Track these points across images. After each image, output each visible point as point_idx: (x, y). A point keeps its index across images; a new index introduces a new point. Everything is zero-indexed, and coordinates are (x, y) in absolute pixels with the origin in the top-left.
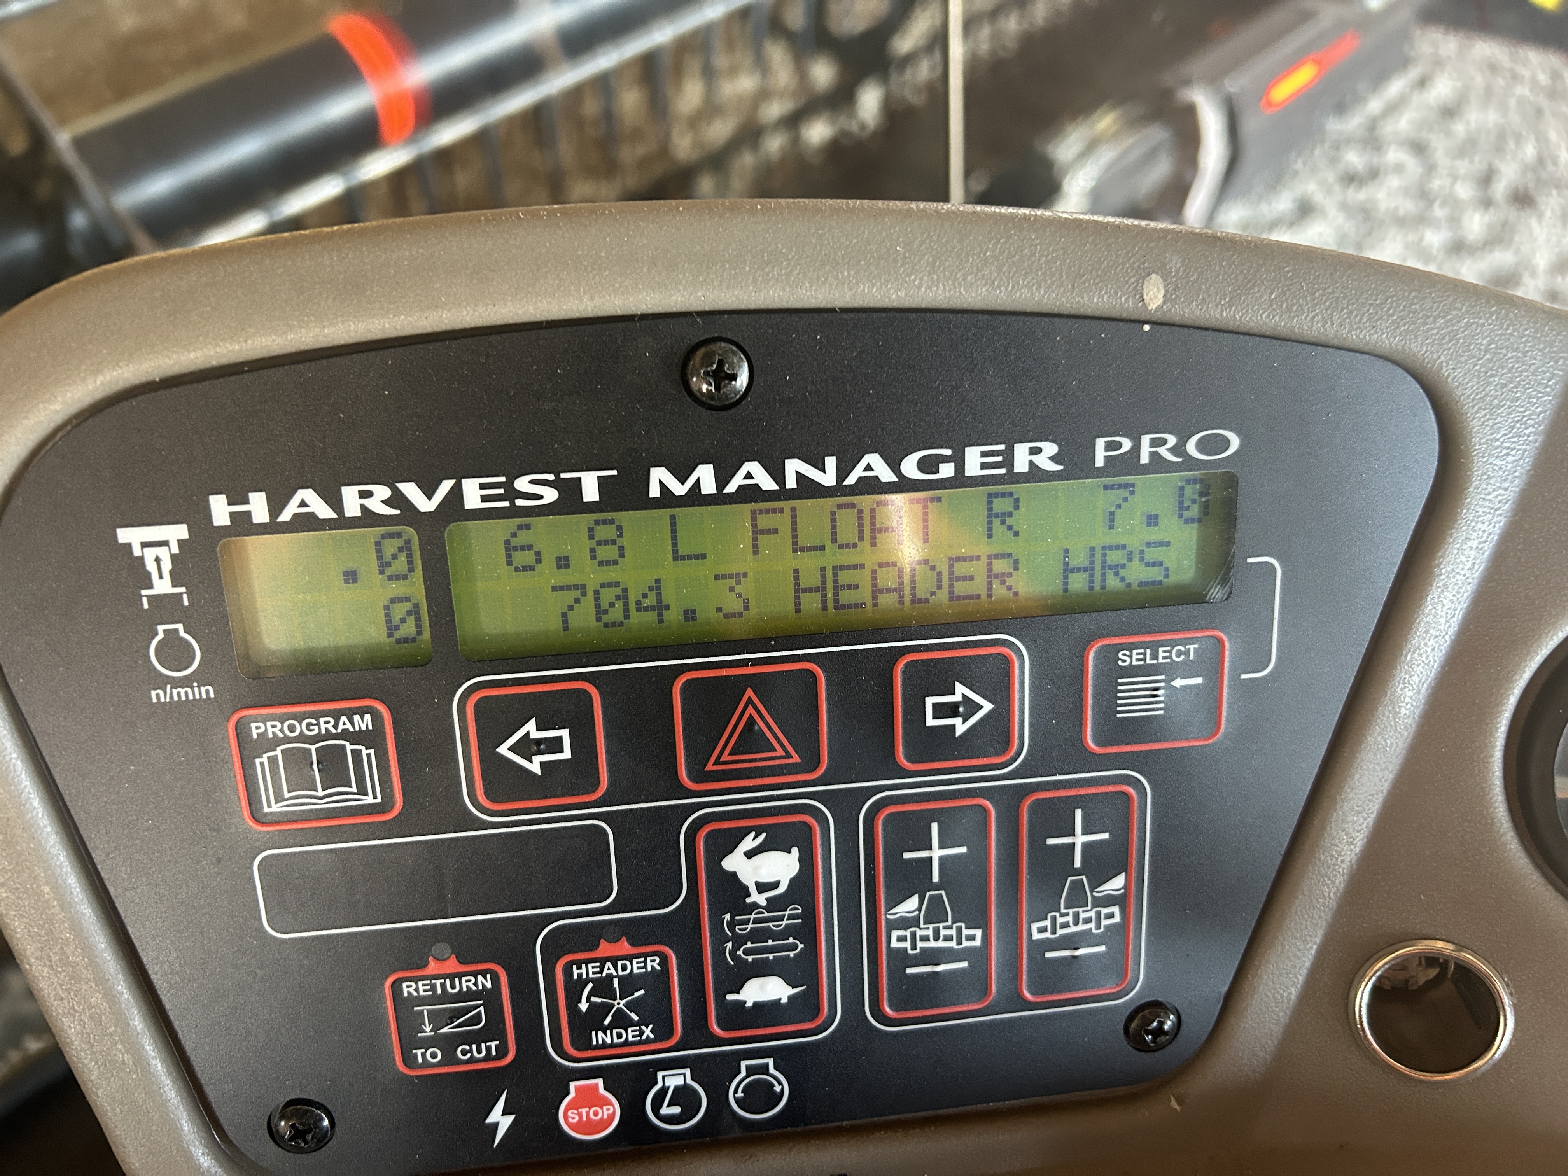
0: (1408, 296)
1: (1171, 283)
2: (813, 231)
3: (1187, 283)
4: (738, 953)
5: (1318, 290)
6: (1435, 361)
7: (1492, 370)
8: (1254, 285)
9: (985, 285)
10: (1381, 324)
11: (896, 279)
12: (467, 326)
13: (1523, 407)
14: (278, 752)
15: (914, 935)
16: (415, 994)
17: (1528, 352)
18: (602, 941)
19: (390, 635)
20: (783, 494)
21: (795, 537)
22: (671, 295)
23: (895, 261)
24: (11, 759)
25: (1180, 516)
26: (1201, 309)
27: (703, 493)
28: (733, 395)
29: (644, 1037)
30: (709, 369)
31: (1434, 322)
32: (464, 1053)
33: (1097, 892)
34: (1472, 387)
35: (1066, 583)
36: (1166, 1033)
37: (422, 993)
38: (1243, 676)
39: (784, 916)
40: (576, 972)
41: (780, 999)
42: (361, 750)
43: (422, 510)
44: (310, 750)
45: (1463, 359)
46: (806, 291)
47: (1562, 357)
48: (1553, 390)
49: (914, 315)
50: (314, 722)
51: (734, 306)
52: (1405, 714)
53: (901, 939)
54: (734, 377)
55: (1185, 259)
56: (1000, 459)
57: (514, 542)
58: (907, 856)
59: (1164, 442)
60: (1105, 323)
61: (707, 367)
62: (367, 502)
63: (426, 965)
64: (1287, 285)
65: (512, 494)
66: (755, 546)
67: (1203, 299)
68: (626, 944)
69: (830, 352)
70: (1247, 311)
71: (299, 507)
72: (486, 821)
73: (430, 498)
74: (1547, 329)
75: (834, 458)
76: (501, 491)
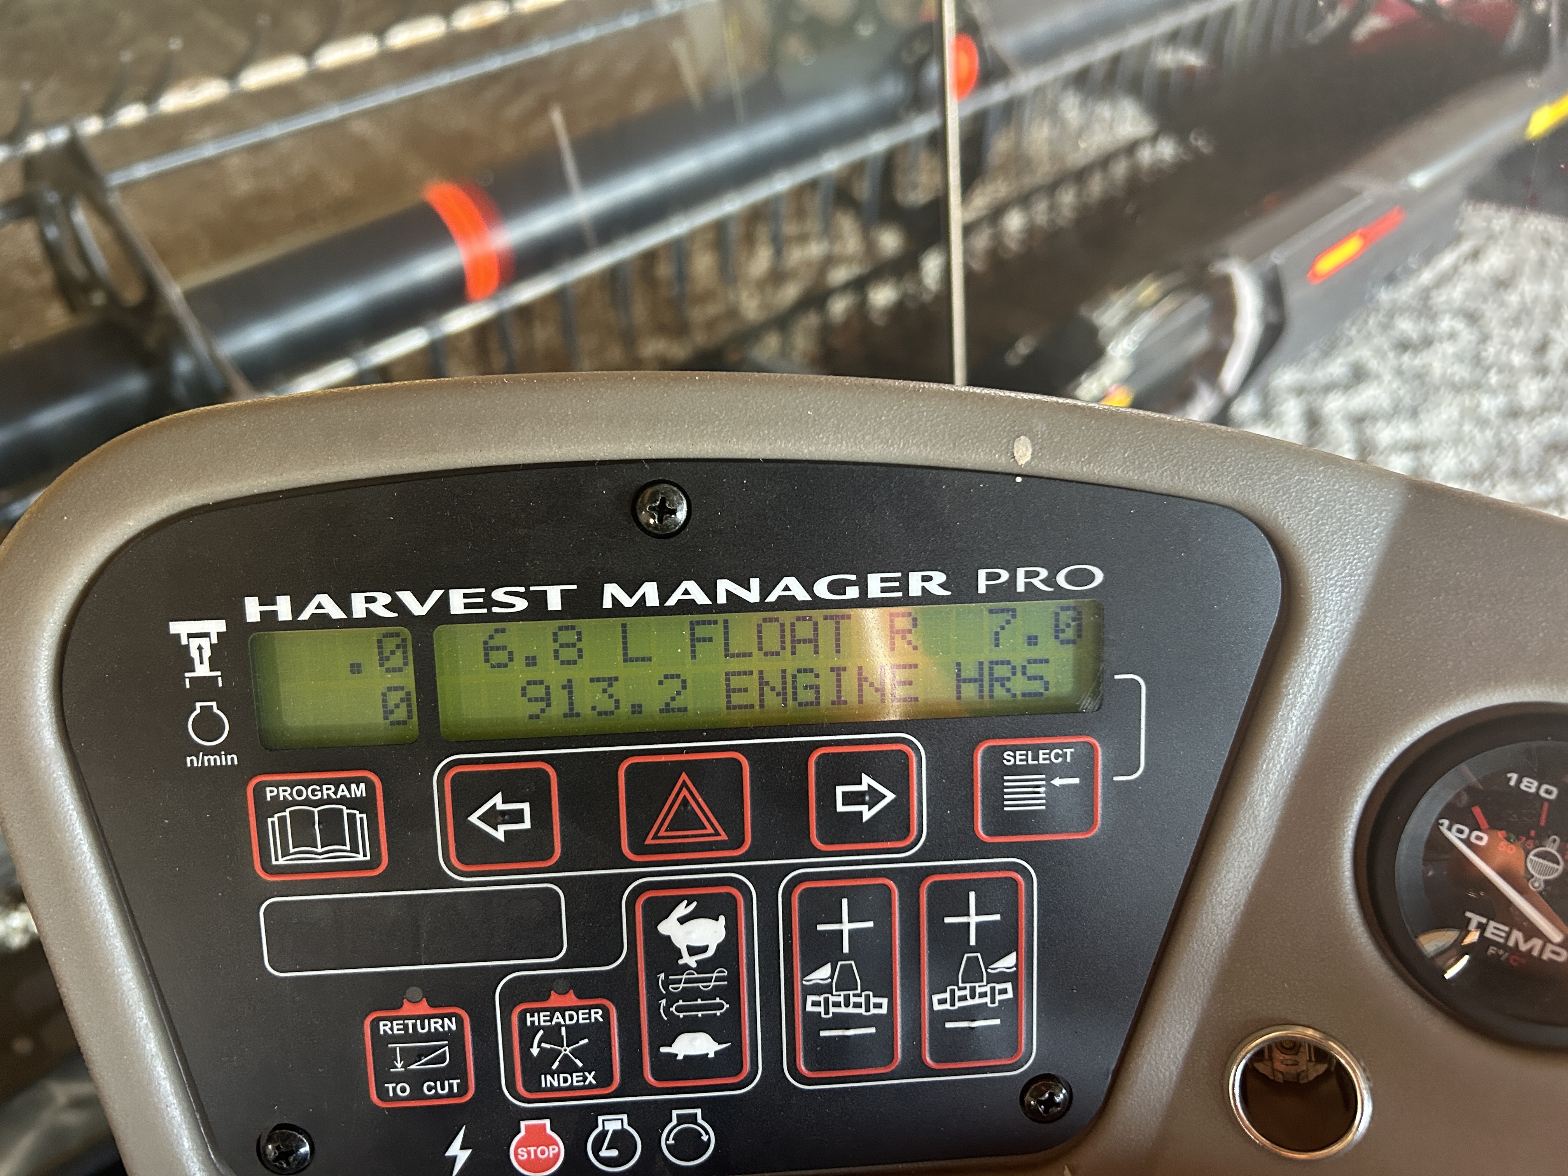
0: (1246, 456)
1: (1038, 443)
2: (739, 397)
3: (1051, 443)
4: (671, 1009)
5: (1166, 450)
6: (1272, 511)
7: (1322, 519)
8: (1110, 446)
9: (880, 443)
10: (1222, 479)
11: (808, 437)
12: (459, 467)
13: (1353, 551)
14: (287, 813)
15: (826, 1000)
16: (390, 1032)
17: (1353, 505)
18: (552, 992)
19: (386, 718)
20: (714, 608)
21: (727, 644)
22: (623, 446)
23: (807, 423)
24: (68, 810)
25: (1057, 637)
26: (1064, 465)
27: (648, 605)
28: (673, 526)
29: (587, 1083)
30: (653, 505)
31: (1269, 478)
32: (429, 1089)
33: (991, 969)
34: (1306, 533)
35: (959, 692)
36: (1058, 1105)
37: (396, 1032)
38: (1116, 779)
39: (712, 977)
40: (529, 1019)
41: (708, 1054)
42: (355, 815)
43: (416, 614)
44: (313, 812)
45: (1296, 510)
46: (734, 445)
47: (1384, 510)
48: (1378, 538)
49: (823, 466)
50: (318, 788)
51: (675, 456)
52: (1264, 817)
53: (816, 1004)
54: (674, 512)
55: (1049, 424)
56: (897, 584)
57: (491, 643)
58: (820, 927)
59: (1037, 574)
60: (983, 475)
61: (651, 503)
62: (371, 606)
63: (402, 1006)
64: (1139, 446)
65: (490, 602)
66: (693, 652)
67: (1066, 457)
68: (573, 996)
69: (754, 494)
70: (1104, 466)
71: (316, 608)
72: (457, 880)
73: (422, 604)
74: (1369, 486)
75: (758, 579)
76: (481, 600)
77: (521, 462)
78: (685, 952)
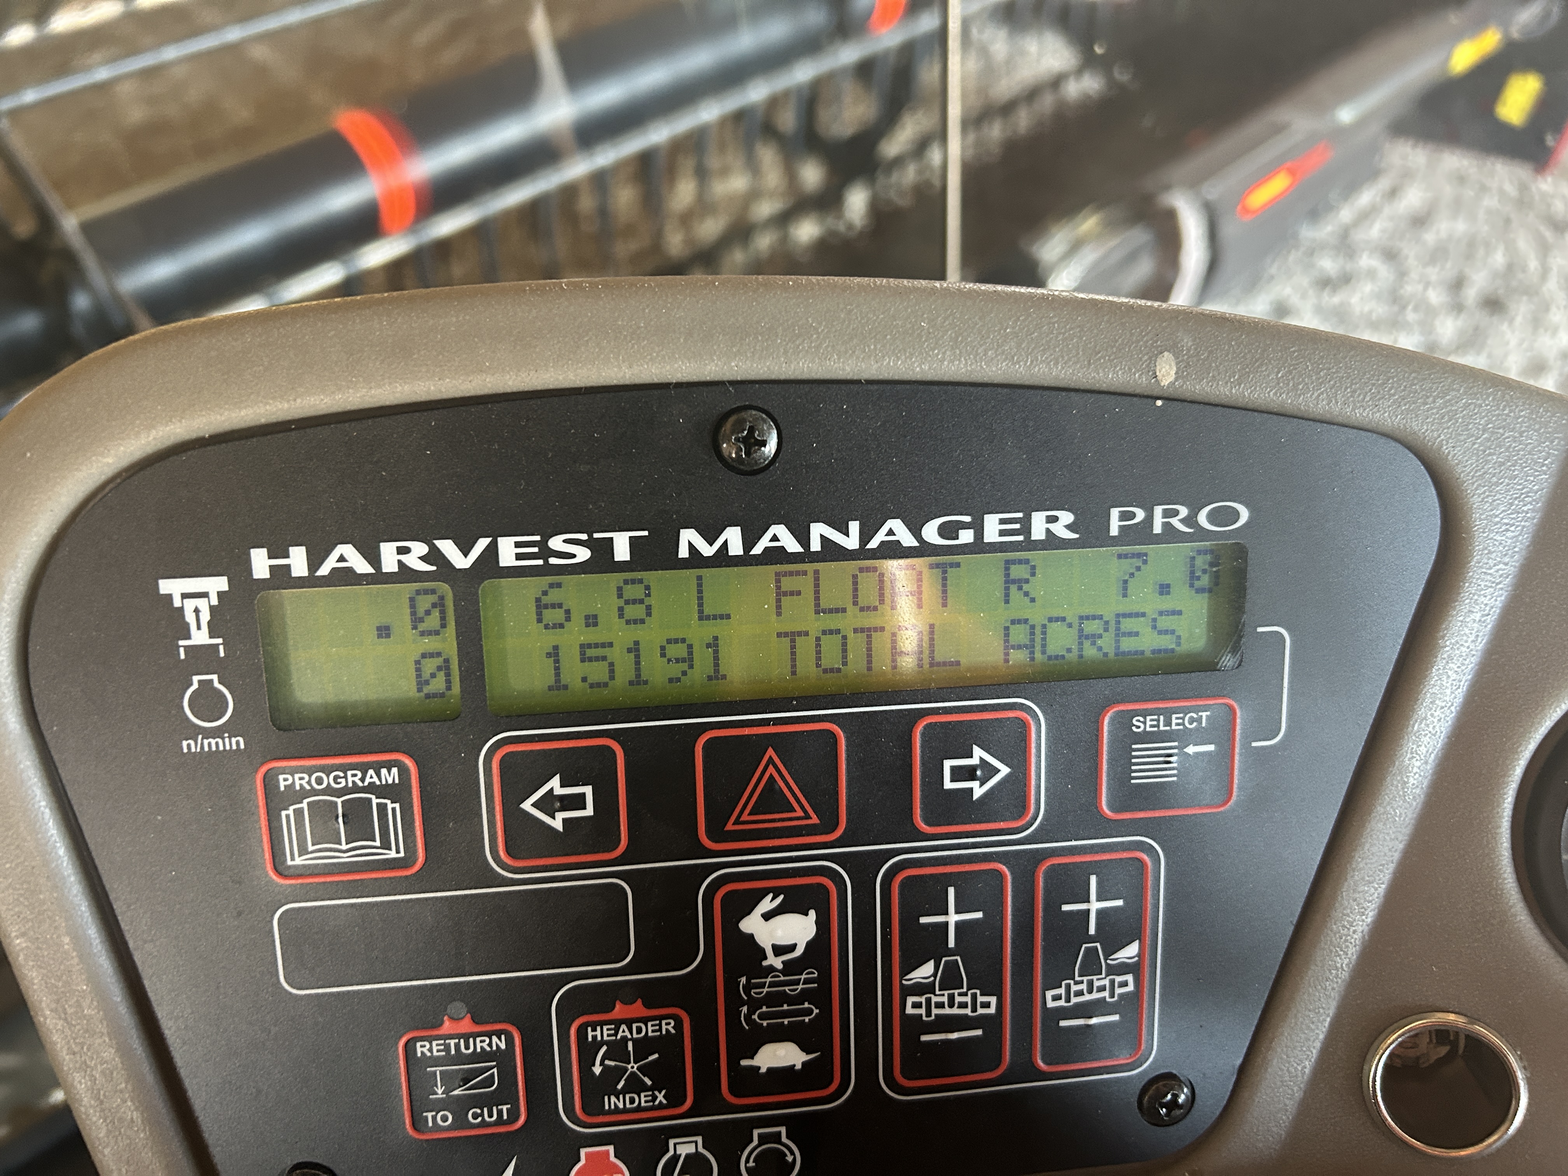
0: (1408, 378)
1: (1182, 361)
2: (841, 306)
3: (1198, 361)
4: (753, 1017)
5: (1322, 370)
6: (1436, 439)
7: (1490, 449)
8: (1261, 365)
9: (1005, 360)
10: (1383, 403)
11: (921, 353)
12: (509, 390)
13: (1520, 484)
14: (304, 805)
15: (929, 1001)
16: (429, 1054)
17: (1524, 432)
18: (617, 1002)
19: (420, 690)
20: (806, 556)
21: (817, 599)
22: (706, 365)
23: (920, 336)
24: (40, 807)
25: (1192, 586)
26: (1211, 386)
27: (730, 554)
28: (762, 461)
29: (657, 1103)
30: (740, 435)
31: (1434, 402)
32: (475, 1116)
33: (1112, 960)
34: (1472, 465)
35: (1081, 650)
36: (1180, 1107)
37: (435, 1053)
38: (1254, 744)
39: (800, 979)
40: (590, 1034)
41: (794, 1066)
42: (386, 804)
43: (458, 567)
44: (336, 803)
45: (1462, 438)
46: (834, 363)
47: (1558, 438)
48: (1549, 469)
49: (936, 387)
50: (342, 774)
51: (765, 377)
52: (1413, 784)
53: (916, 1005)
54: (764, 443)
55: (1195, 339)
56: (1017, 526)
57: (545, 600)
58: (924, 920)
59: (1176, 513)
60: (1119, 398)
61: (738, 433)
62: (404, 558)
63: (441, 1024)
64: (1294, 365)
65: (546, 552)
66: (779, 607)
67: (1213, 376)
68: (641, 1006)
69: (856, 421)
70: (1255, 388)
71: (338, 561)
72: (507, 877)
73: (466, 555)
74: (1541, 410)
75: (858, 522)
76: (535, 550)
77: (582, 385)
78: (769, 952)
